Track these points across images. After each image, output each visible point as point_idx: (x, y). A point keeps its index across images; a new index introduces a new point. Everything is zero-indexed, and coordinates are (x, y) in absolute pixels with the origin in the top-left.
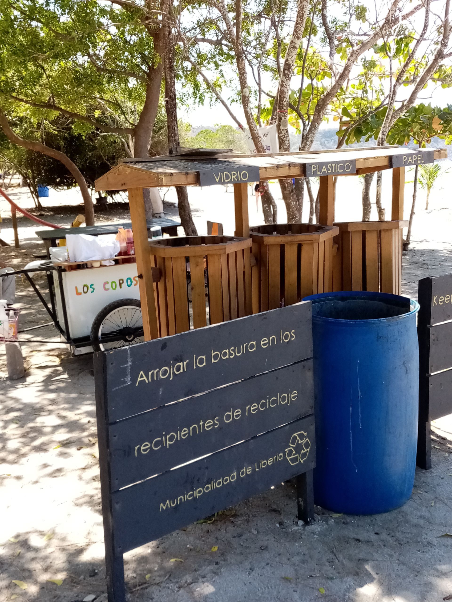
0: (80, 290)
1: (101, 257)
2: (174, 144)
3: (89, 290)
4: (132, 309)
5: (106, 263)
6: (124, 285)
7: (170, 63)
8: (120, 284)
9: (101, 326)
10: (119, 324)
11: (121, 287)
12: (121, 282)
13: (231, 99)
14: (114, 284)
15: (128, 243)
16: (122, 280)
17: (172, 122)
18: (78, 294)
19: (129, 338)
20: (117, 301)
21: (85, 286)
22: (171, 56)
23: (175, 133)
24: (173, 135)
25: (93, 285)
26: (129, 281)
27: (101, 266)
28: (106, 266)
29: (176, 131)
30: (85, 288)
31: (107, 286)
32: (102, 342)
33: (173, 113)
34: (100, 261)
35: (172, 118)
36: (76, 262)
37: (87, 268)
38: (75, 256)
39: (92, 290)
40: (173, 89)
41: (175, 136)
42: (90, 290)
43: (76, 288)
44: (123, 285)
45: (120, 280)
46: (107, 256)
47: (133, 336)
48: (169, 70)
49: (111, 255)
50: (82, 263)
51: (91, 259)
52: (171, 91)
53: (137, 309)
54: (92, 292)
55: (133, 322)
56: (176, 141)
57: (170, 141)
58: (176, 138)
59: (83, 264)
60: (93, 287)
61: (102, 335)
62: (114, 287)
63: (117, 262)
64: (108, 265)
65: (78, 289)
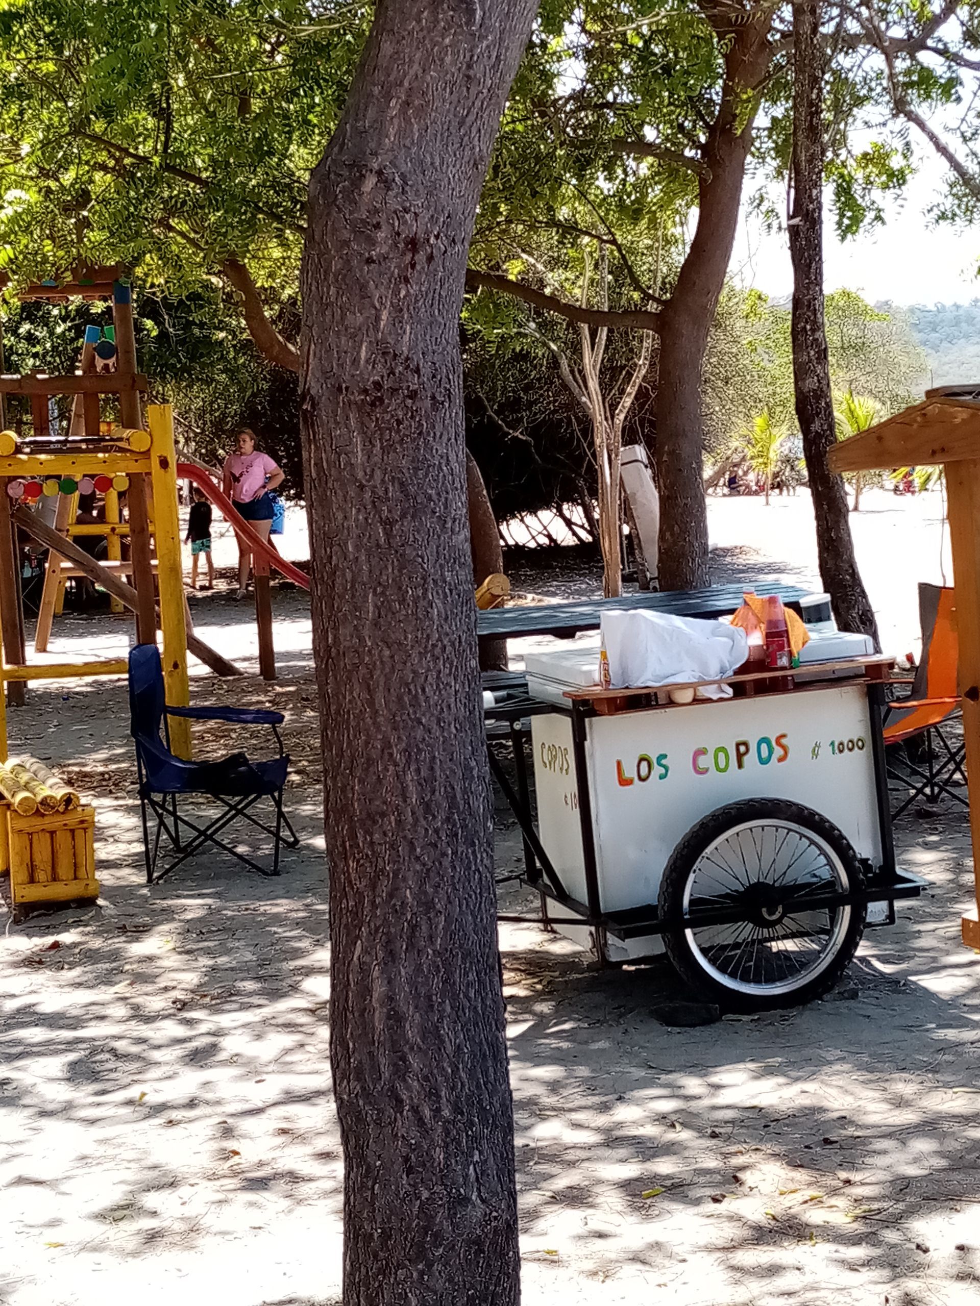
0: (630, 772)
1: (698, 674)
2: (812, 353)
3: (652, 773)
4: (777, 827)
5: (710, 692)
6: (751, 759)
7: (812, 115)
8: (740, 756)
9: (692, 877)
10: (740, 872)
11: (740, 766)
12: (742, 749)
13: (936, 212)
14: (721, 755)
15: (768, 635)
16: (745, 744)
17: (808, 289)
18: (624, 782)
19: (771, 913)
20: (736, 803)
21: (642, 759)
22: (814, 96)
23: (815, 322)
24: (808, 327)
25: (665, 756)
26: (764, 746)
27: (697, 701)
28: (709, 700)
29: (819, 315)
30: (644, 765)
31: (703, 762)
32: (692, 924)
33: (811, 263)
34: (693, 686)
35: (808, 278)
36: (627, 688)
37: (658, 706)
38: (624, 671)
39: (663, 771)
40: (815, 192)
41: (813, 331)
42: (657, 770)
43: (619, 764)
44: (746, 759)
45: (738, 745)
46: (713, 673)
47: (780, 909)
48: (807, 137)
49: (723, 672)
50: (645, 691)
51: (671, 680)
52: (810, 196)
53: (790, 830)
54: (661, 778)
55: (781, 867)
56: (819, 345)
57: (801, 345)
58: (818, 335)
59: (648, 695)
60: (663, 762)
61: (692, 902)
62: (722, 764)
63: (740, 691)
64: (715, 697)
65: (624, 766)
